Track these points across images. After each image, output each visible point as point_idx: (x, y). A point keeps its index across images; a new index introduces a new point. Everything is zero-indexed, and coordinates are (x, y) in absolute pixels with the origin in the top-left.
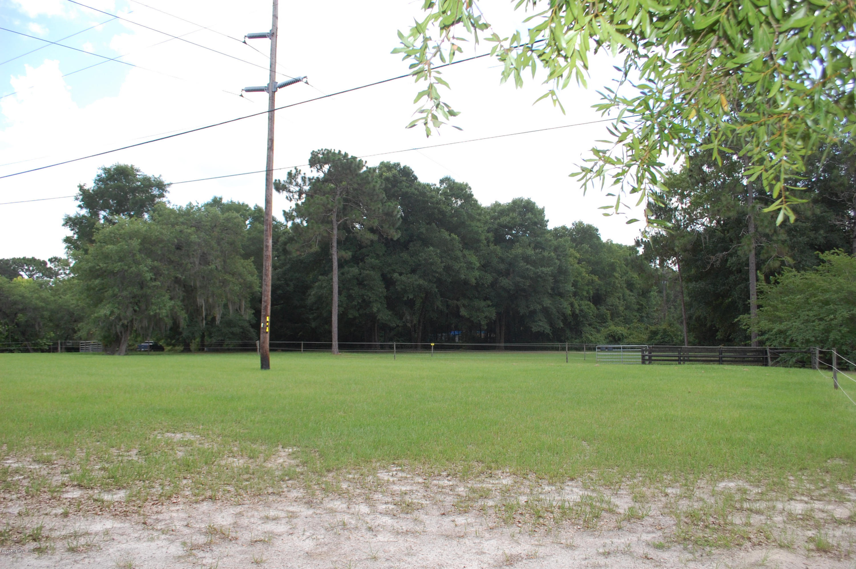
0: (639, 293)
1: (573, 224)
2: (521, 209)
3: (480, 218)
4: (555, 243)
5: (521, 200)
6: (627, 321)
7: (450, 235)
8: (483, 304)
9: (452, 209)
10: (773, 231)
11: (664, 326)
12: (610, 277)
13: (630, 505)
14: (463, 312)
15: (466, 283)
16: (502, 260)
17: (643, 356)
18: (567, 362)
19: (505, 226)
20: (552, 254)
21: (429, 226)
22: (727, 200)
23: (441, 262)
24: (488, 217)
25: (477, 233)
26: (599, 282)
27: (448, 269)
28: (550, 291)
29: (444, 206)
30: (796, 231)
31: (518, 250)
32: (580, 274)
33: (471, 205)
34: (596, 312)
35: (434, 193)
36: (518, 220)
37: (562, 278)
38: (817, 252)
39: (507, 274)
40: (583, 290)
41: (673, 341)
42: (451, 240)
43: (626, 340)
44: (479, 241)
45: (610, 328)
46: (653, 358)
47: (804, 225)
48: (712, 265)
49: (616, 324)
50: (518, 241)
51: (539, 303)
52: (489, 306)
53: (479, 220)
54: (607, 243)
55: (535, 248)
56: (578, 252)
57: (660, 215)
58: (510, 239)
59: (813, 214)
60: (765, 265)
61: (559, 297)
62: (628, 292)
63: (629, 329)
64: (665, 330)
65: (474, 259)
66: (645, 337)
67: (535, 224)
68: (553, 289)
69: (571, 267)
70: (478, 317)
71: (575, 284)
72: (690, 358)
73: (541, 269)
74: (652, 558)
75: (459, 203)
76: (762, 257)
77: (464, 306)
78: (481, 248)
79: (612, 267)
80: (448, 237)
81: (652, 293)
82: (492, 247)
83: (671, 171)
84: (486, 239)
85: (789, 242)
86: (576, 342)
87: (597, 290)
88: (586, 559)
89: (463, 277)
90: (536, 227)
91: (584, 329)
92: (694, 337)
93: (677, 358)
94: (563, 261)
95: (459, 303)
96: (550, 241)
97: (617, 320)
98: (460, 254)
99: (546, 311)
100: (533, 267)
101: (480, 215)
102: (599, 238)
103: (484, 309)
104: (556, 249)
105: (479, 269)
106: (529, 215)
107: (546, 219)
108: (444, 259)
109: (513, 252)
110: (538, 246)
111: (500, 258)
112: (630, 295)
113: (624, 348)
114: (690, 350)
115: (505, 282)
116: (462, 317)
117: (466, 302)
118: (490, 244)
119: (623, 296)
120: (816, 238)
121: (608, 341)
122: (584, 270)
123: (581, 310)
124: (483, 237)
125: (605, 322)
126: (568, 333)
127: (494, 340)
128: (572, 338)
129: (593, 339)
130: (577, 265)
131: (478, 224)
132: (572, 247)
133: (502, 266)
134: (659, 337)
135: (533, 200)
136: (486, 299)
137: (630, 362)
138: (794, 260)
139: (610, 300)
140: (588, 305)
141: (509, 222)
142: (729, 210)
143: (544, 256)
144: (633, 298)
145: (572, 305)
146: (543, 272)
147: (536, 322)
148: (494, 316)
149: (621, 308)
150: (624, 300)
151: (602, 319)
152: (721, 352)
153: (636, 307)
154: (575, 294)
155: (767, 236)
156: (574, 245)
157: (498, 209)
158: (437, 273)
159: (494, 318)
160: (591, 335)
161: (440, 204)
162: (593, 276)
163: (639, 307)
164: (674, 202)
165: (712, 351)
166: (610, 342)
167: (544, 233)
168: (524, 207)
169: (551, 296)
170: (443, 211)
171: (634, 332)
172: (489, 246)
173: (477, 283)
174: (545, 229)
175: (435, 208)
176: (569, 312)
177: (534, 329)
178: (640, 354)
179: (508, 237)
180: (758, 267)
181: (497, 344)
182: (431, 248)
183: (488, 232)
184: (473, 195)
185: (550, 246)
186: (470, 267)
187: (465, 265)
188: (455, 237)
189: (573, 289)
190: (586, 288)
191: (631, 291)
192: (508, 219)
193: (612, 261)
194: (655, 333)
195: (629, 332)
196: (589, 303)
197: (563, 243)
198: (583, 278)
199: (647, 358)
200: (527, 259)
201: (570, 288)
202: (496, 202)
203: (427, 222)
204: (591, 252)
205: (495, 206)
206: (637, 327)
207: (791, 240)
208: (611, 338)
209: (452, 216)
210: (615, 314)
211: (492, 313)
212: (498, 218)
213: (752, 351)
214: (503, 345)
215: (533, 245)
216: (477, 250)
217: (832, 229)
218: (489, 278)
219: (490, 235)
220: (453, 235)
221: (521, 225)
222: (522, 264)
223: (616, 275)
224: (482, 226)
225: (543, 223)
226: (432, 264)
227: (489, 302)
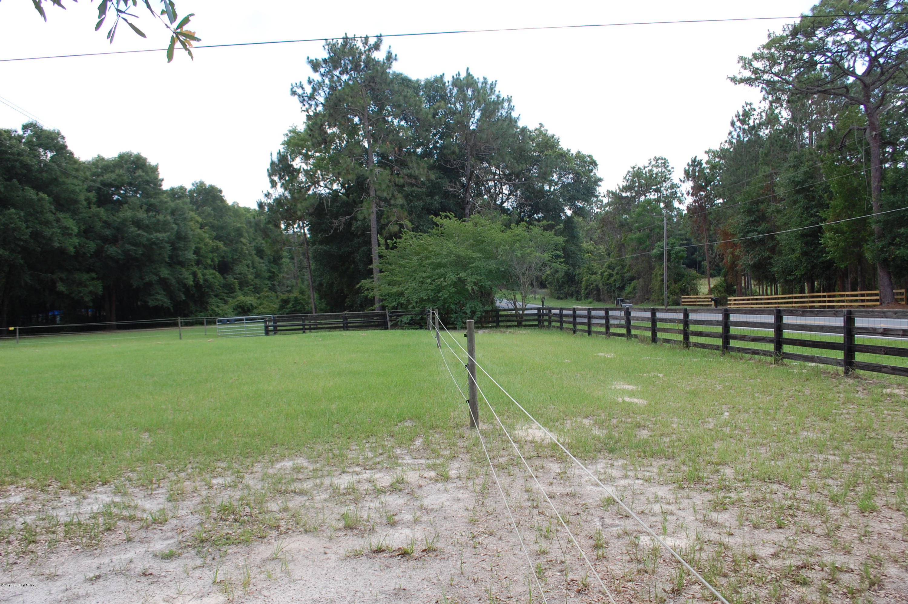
0: (270, 259)
1: (193, 184)
2: (129, 165)
3: (77, 174)
4: (172, 205)
5: (129, 155)
6: (257, 290)
7: (37, 194)
8: (85, 277)
9: (40, 162)
10: (391, 195)
11: (295, 294)
12: (237, 243)
13: (161, 506)
14: (61, 287)
15: (62, 251)
16: (107, 224)
17: (266, 327)
18: (181, 338)
19: (110, 185)
20: (169, 218)
21: (8, 183)
22: (346, 162)
23: (27, 228)
24: (88, 174)
25: (73, 192)
26: (225, 249)
27: (36, 235)
28: (167, 260)
29: (28, 159)
30: (412, 196)
31: (126, 213)
32: (202, 239)
33: (65, 158)
34: (222, 281)
35: (14, 142)
36: (127, 178)
37: (181, 244)
38: (432, 216)
39: (114, 240)
40: (206, 257)
41: (304, 309)
42: (39, 200)
43: (255, 311)
44: (76, 202)
45: (238, 299)
46: (278, 328)
47: (419, 190)
48: (336, 230)
49: (245, 295)
50: (126, 203)
51: (154, 274)
52: (93, 279)
53: (76, 177)
54: (233, 206)
55: (147, 211)
56: (199, 215)
57: (284, 176)
58: (118, 200)
59: (428, 180)
60: (385, 229)
61: (179, 267)
62: (257, 259)
63: (259, 298)
64: (296, 298)
65: (70, 223)
66: (276, 306)
67: (148, 183)
68: (171, 257)
69: (192, 233)
70: (80, 292)
71: (197, 252)
72: (319, 326)
73: (155, 235)
74: (151, 574)
75: (49, 155)
76: (382, 222)
77: (61, 279)
78: (81, 210)
79: (239, 232)
80: (34, 197)
81: (284, 260)
82: (94, 209)
83: (295, 129)
84: (86, 200)
85: (406, 206)
86: (201, 316)
87: (223, 257)
88: (67, 590)
89: (57, 245)
90: (148, 187)
91: (210, 301)
92: (326, 304)
93: (301, 327)
94: (182, 225)
95: (54, 277)
96: (166, 202)
97: (246, 289)
98: (51, 217)
99: (163, 282)
100: (147, 232)
101: (77, 170)
102: (222, 200)
103: (88, 283)
104: (173, 213)
105: (78, 235)
106: (140, 172)
107: (160, 177)
108: (30, 224)
109: (121, 215)
110: (151, 208)
111: (105, 222)
112: (260, 263)
113: (247, 319)
114: (317, 318)
115: (112, 250)
116: (60, 294)
117: (64, 276)
118: (92, 205)
119: (253, 263)
120: (432, 204)
121: (236, 312)
122: (207, 235)
123: (206, 280)
124: (82, 197)
125: (232, 293)
126: (193, 308)
127: (105, 319)
128: (197, 311)
129: (220, 312)
130: (199, 231)
131: (75, 181)
132: (192, 210)
133: (108, 232)
134: (290, 305)
135: (144, 155)
136: (89, 271)
137: (253, 334)
138: (412, 224)
139: (238, 269)
140: (213, 274)
141: (115, 180)
142: (348, 173)
143: (158, 220)
144: (263, 265)
145: (195, 274)
146: (158, 239)
147: (153, 295)
148: (100, 290)
149: (250, 277)
150: (254, 268)
151: (230, 290)
152: (345, 318)
153: (267, 275)
154: (198, 263)
155: (386, 200)
156: (195, 207)
157: (100, 164)
158: (22, 240)
159: (100, 293)
160: (218, 307)
161: (22, 155)
162: (217, 242)
163: (270, 274)
164: (298, 163)
165: (336, 317)
166: (239, 314)
167: (159, 194)
168: (133, 162)
169: (170, 265)
170: (27, 164)
171: (264, 302)
172: (90, 208)
173: (77, 252)
174: (160, 190)
175: (16, 161)
176: (192, 283)
177: (151, 303)
178: (263, 325)
179: (116, 197)
180: (379, 232)
181: (108, 323)
182: (13, 210)
183: (89, 190)
184: (66, 147)
185: (167, 209)
186: (66, 232)
187: (59, 231)
188: (45, 196)
189: (194, 257)
190: (210, 255)
191: (262, 258)
192: (113, 176)
193: (239, 225)
194: (285, 302)
195: (259, 302)
196: (214, 271)
197: (181, 205)
198: (206, 245)
199: (271, 328)
200: (138, 223)
201: (191, 255)
202: (99, 156)
203: (6, 177)
204: (215, 216)
205: (97, 161)
206: (267, 296)
207: (408, 204)
208: (239, 310)
209: (41, 171)
210: (243, 284)
211: (98, 287)
212: (101, 174)
213: (376, 316)
214: (114, 323)
215: (145, 207)
216: (74, 213)
217: (446, 195)
218: (92, 246)
219: (92, 195)
220: (41, 194)
221: (130, 184)
222: (133, 229)
223: (244, 240)
224: (81, 184)
225: (156, 182)
226: (14, 229)
227: (94, 275)
